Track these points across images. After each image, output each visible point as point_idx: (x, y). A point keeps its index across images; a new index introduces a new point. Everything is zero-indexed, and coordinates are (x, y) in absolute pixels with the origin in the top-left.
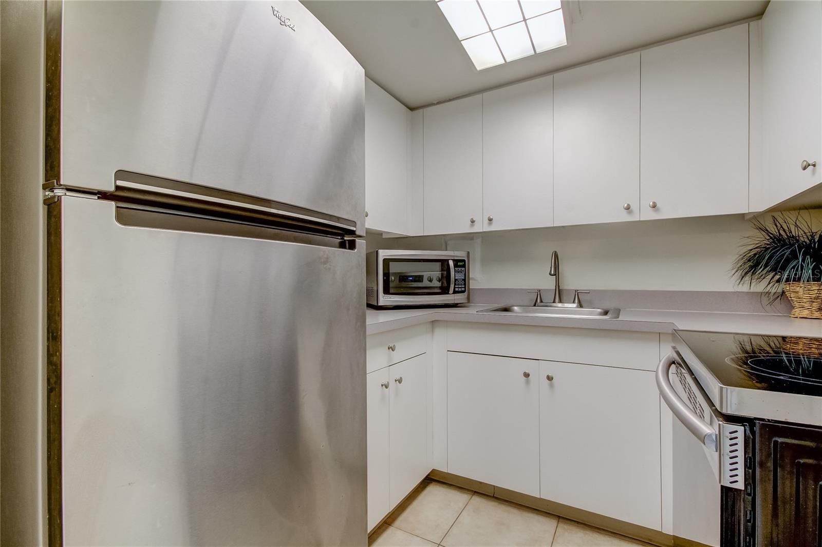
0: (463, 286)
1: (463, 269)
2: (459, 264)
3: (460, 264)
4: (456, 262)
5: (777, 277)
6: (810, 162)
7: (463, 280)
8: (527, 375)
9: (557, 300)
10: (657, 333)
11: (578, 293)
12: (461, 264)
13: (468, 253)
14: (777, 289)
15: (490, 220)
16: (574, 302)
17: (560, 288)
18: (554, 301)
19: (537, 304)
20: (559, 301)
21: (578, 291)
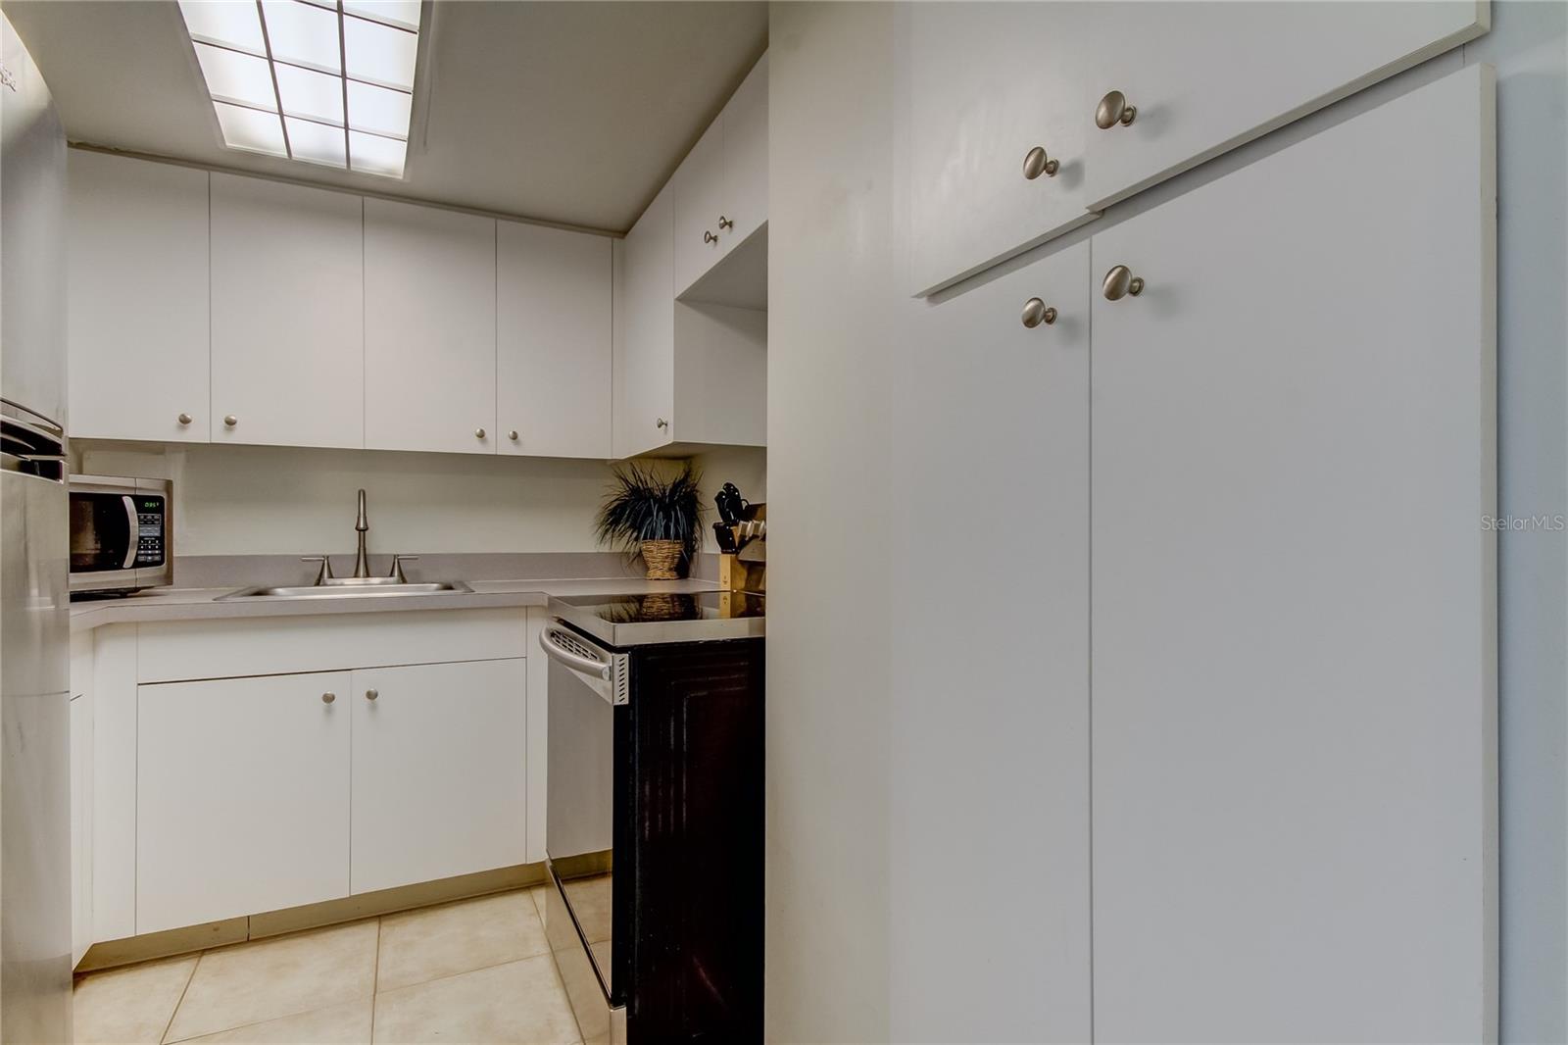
0: (159, 551)
1: (158, 516)
2: (147, 504)
4: (139, 501)
5: (635, 534)
6: (664, 421)
7: (157, 538)
8: (329, 699)
9: (362, 572)
10: (524, 606)
11: (397, 560)
12: (153, 505)
13: (168, 482)
14: (633, 548)
15: (230, 423)
16: (392, 575)
17: (367, 552)
18: (356, 576)
19: (323, 581)
20: (366, 574)
21: (398, 556)
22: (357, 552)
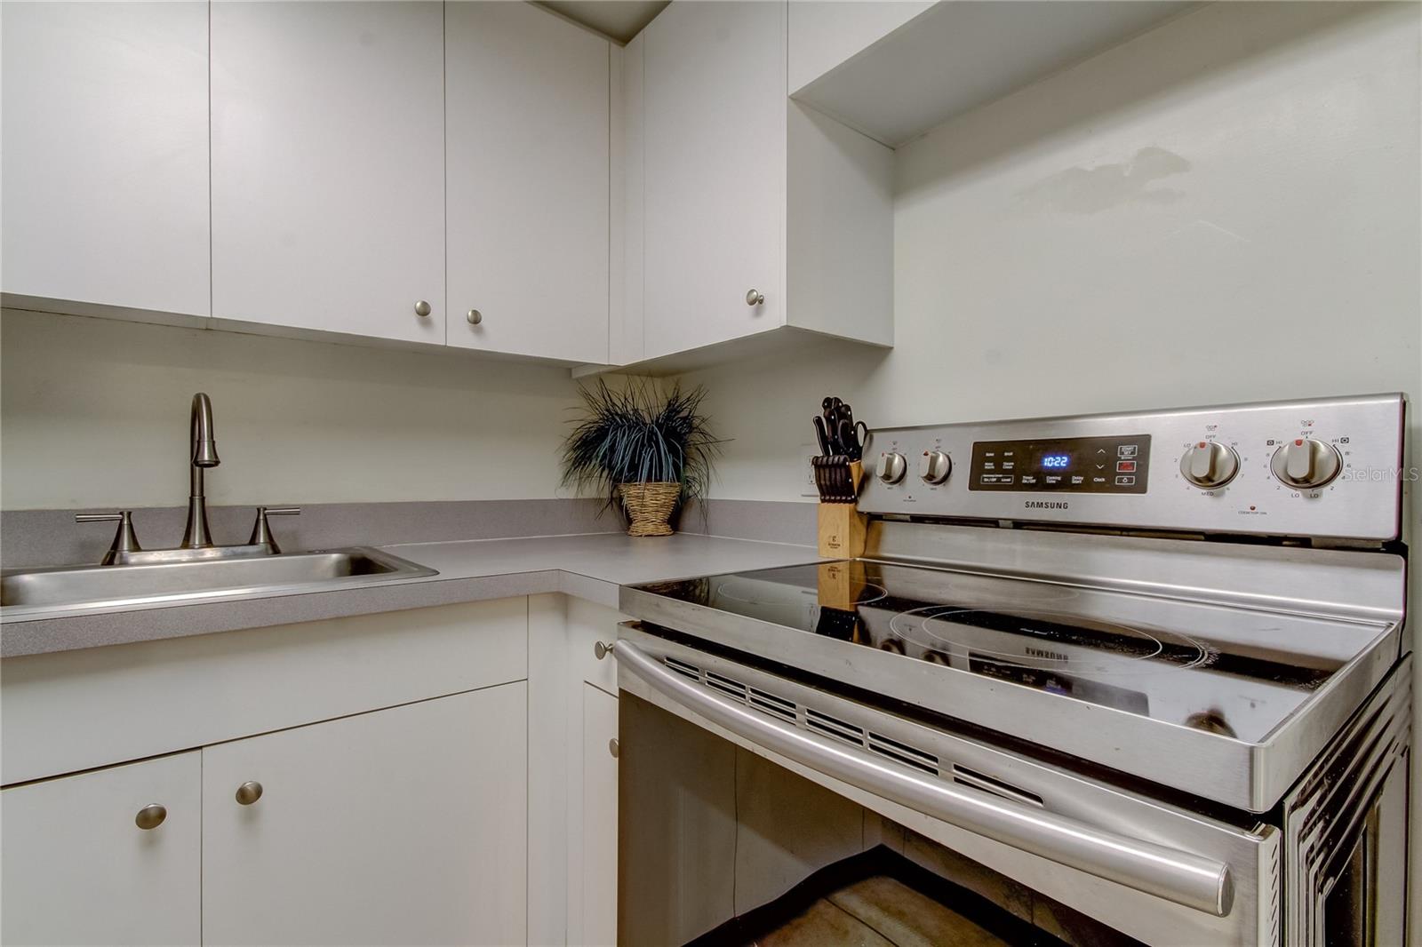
6: (759, 296)
8: (151, 819)
9: (197, 537)
10: (523, 596)
11: (265, 515)
16: (253, 542)
17: (209, 502)
18: (186, 543)
19: (121, 557)
20: (204, 542)
21: (265, 509)
22: (187, 503)
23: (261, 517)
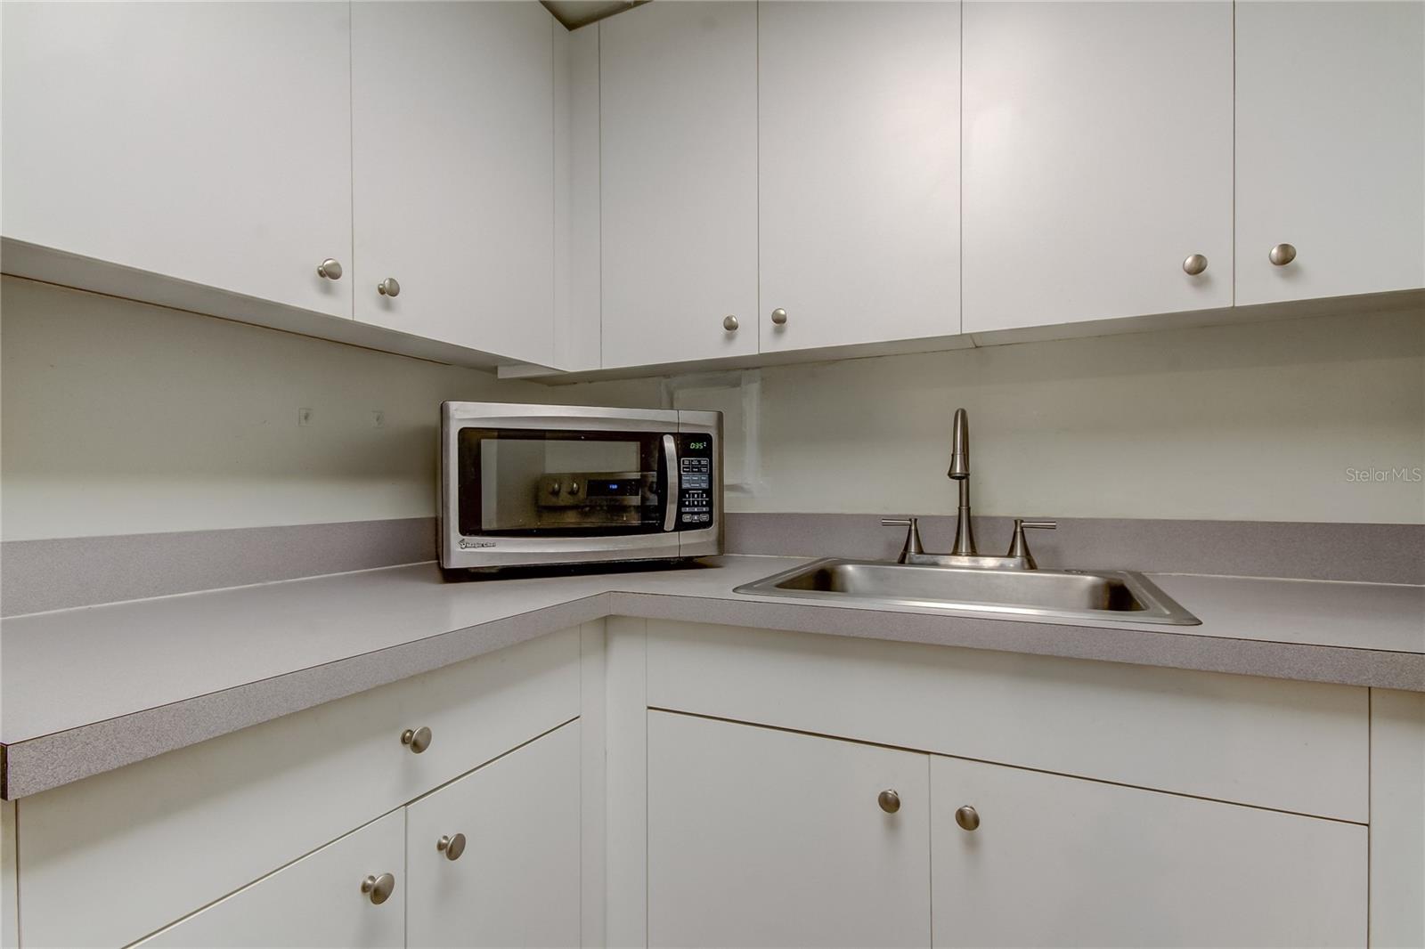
0: (705, 509)
1: (704, 461)
2: (693, 446)
3: (697, 447)
4: (684, 441)
7: (704, 491)
8: (890, 804)
9: (964, 546)
11: (1022, 528)
12: (699, 446)
13: (720, 416)
15: (779, 320)
16: (1011, 554)
18: (957, 552)
19: (910, 558)
20: (969, 551)
21: (1022, 521)
22: (956, 513)
23: (1019, 530)
